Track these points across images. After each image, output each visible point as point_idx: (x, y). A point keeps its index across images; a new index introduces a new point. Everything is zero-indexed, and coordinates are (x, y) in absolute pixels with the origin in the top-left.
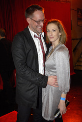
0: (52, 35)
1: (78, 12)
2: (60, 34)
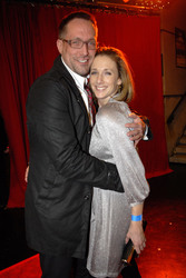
0: (102, 82)
1: (177, 36)
2: (119, 83)
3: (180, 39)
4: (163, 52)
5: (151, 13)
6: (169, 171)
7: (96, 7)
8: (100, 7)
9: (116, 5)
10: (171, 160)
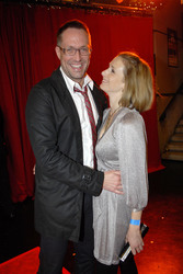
3: (172, 39)
4: (155, 52)
5: (144, 14)
6: (162, 167)
7: (91, 8)
8: (95, 8)
9: (110, 7)
10: (164, 156)
